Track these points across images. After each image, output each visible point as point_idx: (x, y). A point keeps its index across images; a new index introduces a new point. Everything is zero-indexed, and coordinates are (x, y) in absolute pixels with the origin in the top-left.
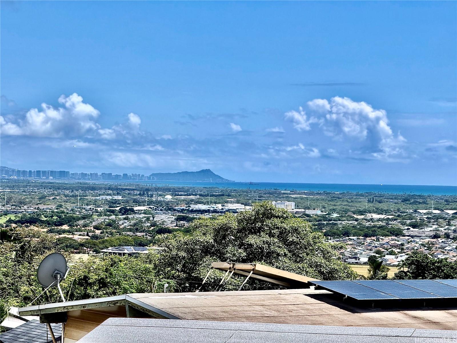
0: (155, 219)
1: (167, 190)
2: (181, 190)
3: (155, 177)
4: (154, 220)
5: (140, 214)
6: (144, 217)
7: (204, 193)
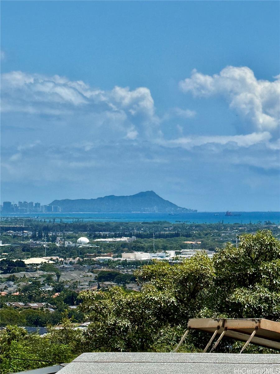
0: (62, 279)
1: (81, 228)
2: (104, 227)
3: (58, 207)
4: (59, 281)
5: (35, 271)
6: (42, 276)
7: (144, 232)
